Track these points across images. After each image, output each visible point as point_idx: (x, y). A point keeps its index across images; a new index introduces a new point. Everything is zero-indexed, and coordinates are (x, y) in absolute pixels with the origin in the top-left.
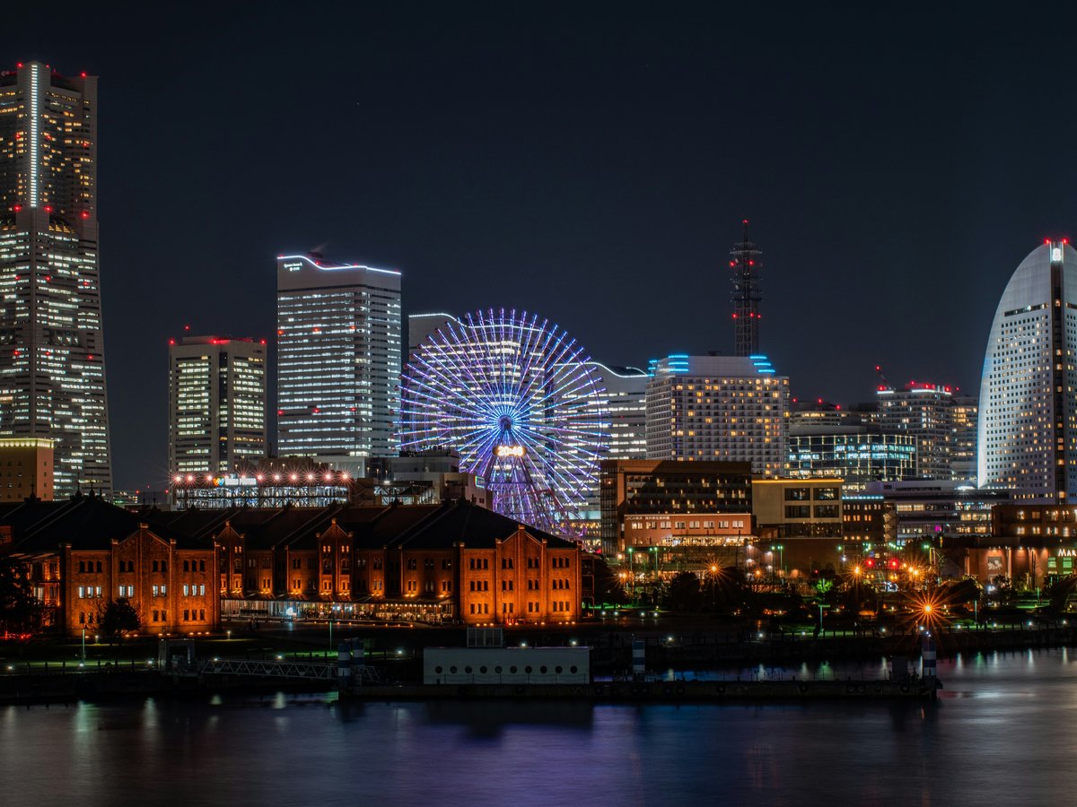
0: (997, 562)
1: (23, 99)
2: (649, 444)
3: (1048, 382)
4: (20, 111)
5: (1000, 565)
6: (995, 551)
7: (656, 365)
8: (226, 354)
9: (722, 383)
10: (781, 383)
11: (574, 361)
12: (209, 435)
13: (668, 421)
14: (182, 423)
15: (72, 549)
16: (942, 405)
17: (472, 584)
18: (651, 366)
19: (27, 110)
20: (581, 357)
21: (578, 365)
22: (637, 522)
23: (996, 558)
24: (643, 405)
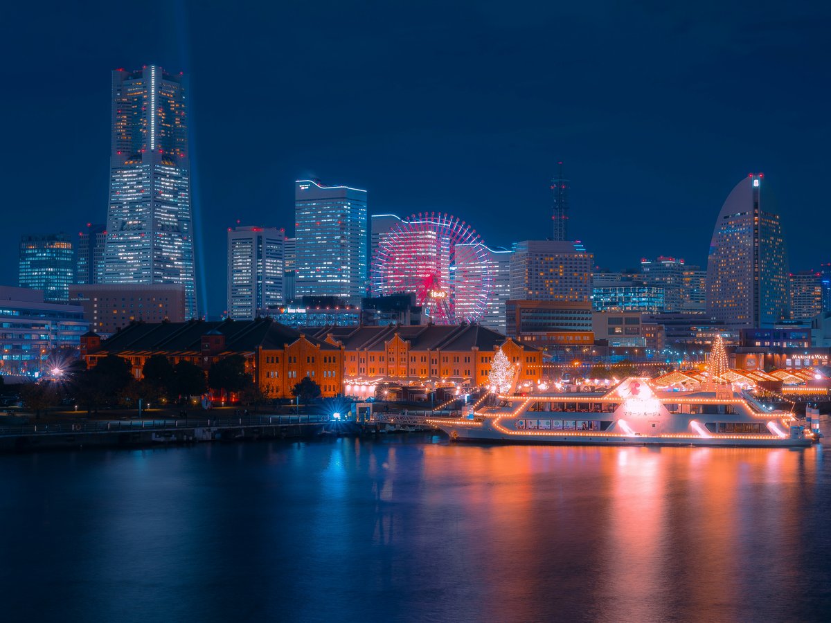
0: (752, 362)
1: (146, 87)
2: (511, 291)
3: (749, 257)
4: (144, 94)
5: (754, 364)
6: (751, 355)
7: (516, 245)
8: (261, 237)
9: (555, 256)
10: (589, 257)
11: (474, 242)
12: (251, 284)
13: (523, 278)
14: (236, 276)
15: (263, 349)
16: (679, 270)
17: (482, 371)
18: (513, 246)
19: (149, 93)
20: (478, 241)
21: (477, 245)
22: (528, 336)
23: (752, 359)
24: (508, 268)
